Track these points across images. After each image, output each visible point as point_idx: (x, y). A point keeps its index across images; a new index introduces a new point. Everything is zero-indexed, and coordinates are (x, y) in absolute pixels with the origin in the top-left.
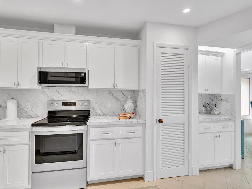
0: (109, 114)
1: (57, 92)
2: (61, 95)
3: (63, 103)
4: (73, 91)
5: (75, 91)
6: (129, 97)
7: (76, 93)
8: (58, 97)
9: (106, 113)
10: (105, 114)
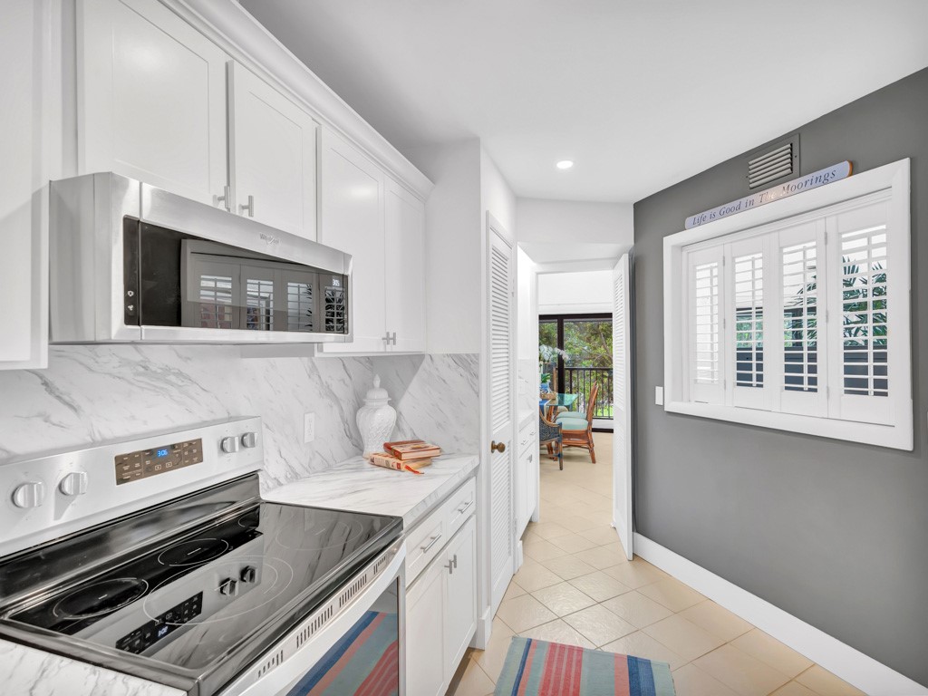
0: (307, 466)
1: (39, 381)
2: (71, 406)
3: (120, 461)
4: (154, 368)
5: (167, 370)
6: (377, 383)
7: (172, 378)
8: (47, 420)
9: (299, 469)
10: (297, 471)
